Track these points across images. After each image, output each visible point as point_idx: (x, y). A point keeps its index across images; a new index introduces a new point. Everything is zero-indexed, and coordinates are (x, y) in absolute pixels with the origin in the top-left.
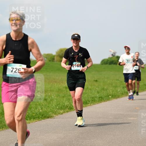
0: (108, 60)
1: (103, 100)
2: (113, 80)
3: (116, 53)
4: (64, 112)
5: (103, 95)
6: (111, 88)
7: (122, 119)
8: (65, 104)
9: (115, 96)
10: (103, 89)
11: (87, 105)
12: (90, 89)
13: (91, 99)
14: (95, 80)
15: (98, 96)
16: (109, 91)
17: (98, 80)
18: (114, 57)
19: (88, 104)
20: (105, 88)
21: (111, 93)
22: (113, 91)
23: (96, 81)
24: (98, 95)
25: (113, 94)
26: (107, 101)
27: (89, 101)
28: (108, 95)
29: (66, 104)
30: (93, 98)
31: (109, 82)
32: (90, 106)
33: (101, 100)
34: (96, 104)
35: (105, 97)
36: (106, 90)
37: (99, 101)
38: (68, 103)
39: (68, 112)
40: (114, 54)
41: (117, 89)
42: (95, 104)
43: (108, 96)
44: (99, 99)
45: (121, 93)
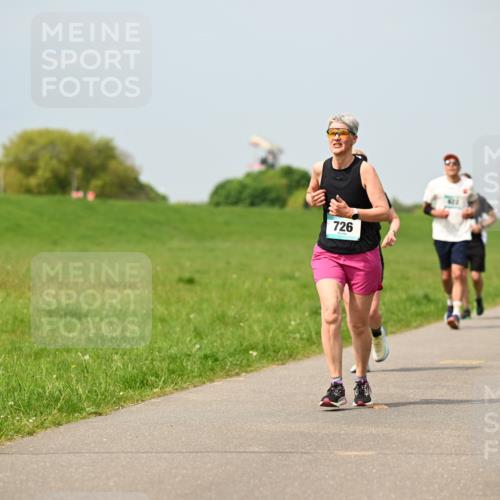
0: (242, 186)
1: (223, 368)
2: (266, 279)
3: (281, 151)
4: (42, 426)
5: (222, 345)
6: (260, 315)
7: (310, 457)
8: (43, 388)
9: (276, 352)
10: (222, 319)
11: (148, 391)
12: (163, 320)
13: (165, 365)
14: (187, 275)
15: (200, 349)
16: (250, 326)
17: (197, 277)
18: (271, 173)
19: (153, 386)
20: (232, 313)
21: (260, 336)
22: (267, 328)
23: (191, 281)
24: (198, 346)
25: (269, 342)
26: (238, 374)
27: (157, 376)
28: (245, 344)
29: (49, 387)
30: (173, 359)
31: (247, 284)
32: (160, 399)
33: (212, 370)
34: (187, 388)
35: (231, 355)
36: (237, 322)
37: (200, 375)
38: (60, 385)
39: (59, 424)
40: (270, 159)
41: (285, 319)
42: (183, 389)
43: (246, 351)
44: (203, 365)
45: (302, 339)
